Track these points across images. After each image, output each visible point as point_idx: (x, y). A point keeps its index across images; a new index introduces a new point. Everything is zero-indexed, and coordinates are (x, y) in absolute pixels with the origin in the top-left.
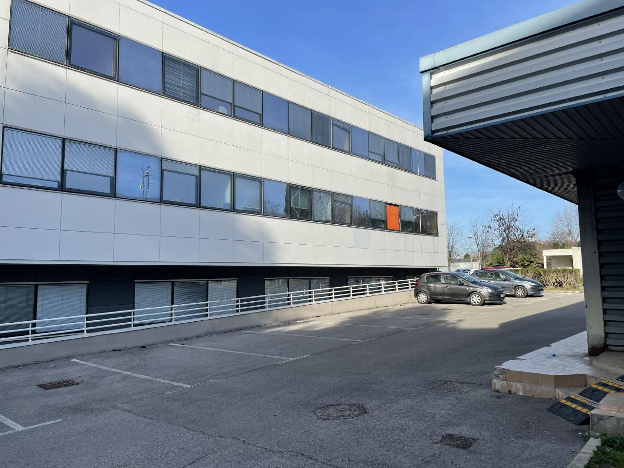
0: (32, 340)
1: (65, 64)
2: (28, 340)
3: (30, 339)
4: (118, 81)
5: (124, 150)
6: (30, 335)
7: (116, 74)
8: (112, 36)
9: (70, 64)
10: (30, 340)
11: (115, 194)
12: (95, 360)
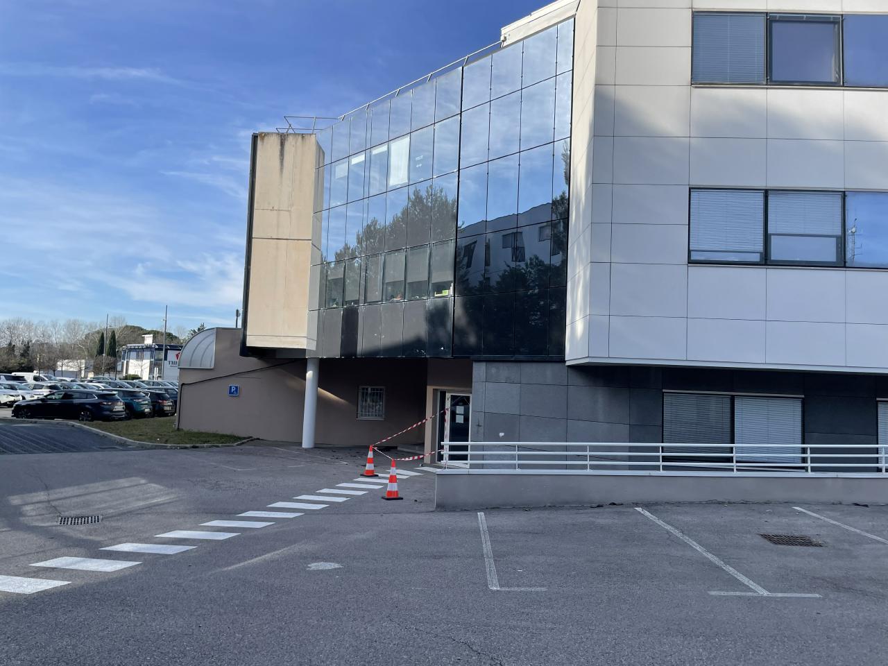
0: (738, 470)
1: (765, 83)
2: (732, 470)
3: (735, 468)
4: (843, 86)
5: (857, 192)
6: (734, 464)
7: (840, 77)
8: (832, 20)
9: (771, 81)
10: (735, 470)
11: (845, 262)
12: (831, 514)
